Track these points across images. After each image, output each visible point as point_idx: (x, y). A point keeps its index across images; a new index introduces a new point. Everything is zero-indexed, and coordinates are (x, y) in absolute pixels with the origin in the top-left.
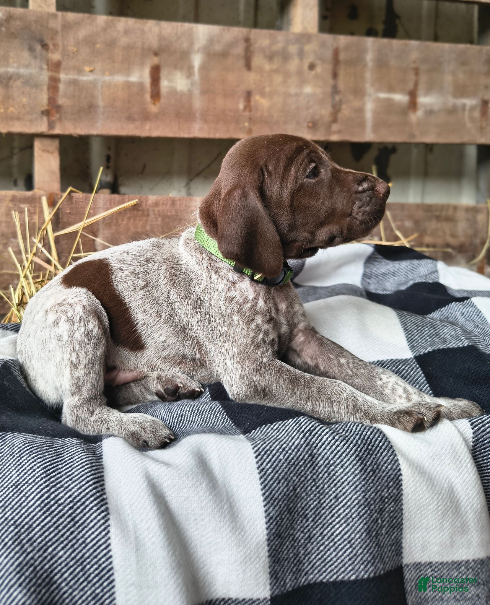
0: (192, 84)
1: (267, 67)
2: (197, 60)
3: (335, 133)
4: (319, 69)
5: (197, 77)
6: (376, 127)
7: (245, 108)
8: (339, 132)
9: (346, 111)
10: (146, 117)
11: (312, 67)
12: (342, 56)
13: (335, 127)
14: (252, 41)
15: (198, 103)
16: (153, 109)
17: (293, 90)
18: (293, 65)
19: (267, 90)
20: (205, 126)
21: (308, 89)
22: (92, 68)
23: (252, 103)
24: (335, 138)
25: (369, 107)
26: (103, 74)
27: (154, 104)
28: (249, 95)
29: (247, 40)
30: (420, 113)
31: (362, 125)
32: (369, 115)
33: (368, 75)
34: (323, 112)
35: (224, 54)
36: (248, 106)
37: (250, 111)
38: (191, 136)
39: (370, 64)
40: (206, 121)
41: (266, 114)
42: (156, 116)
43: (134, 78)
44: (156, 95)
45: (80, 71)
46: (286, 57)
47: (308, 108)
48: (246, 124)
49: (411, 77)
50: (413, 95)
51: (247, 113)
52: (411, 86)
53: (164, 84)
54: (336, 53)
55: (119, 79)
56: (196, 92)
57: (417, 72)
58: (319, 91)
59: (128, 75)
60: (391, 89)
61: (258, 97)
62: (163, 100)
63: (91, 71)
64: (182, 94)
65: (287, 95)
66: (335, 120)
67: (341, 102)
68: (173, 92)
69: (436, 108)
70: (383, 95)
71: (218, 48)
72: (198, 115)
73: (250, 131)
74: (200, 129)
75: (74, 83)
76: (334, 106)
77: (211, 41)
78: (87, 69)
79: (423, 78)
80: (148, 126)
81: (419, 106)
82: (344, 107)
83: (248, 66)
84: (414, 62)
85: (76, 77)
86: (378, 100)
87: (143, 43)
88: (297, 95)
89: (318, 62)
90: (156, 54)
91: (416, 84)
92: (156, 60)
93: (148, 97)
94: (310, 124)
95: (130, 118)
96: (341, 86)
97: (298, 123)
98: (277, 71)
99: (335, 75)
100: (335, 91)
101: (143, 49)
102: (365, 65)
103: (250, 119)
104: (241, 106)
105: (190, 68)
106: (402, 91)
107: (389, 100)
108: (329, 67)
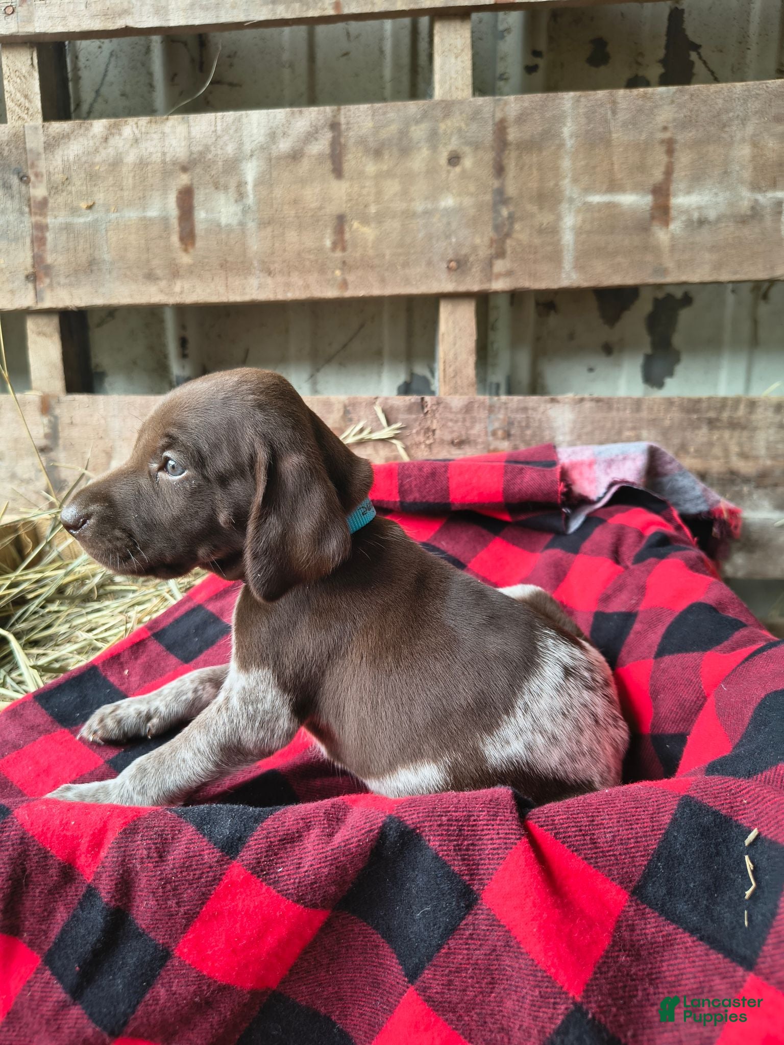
0: (245, 211)
1: (371, 168)
2: (251, 171)
3: (499, 276)
4: (468, 163)
5: (251, 199)
6: (583, 258)
7: (335, 245)
8: (509, 273)
9: (521, 234)
10: (175, 273)
11: (454, 159)
12: (513, 134)
13: (500, 266)
14: (343, 127)
15: (255, 244)
16: (185, 259)
17: (419, 206)
18: (419, 161)
19: (373, 209)
20: (269, 280)
21: (448, 201)
22: (90, 203)
23: (347, 236)
24: (499, 285)
25: (569, 221)
26: (108, 211)
27: (186, 250)
28: (341, 222)
29: (334, 126)
30: (676, 226)
31: (555, 257)
32: (568, 238)
33: (566, 164)
34: (478, 241)
35: (295, 156)
36: (340, 242)
37: (344, 249)
38: (247, 298)
39: (569, 143)
40: (270, 273)
41: (371, 252)
42: (191, 270)
43: (153, 212)
44: (188, 237)
45: (74, 211)
46: (405, 149)
47: (448, 237)
48: (338, 273)
49: (659, 157)
50: (661, 193)
51: (338, 254)
52: (658, 175)
53: (200, 215)
54: (501, 128)
55: (132, 214)
56: (251, 225)
57: (670, 147)
58: (468, 201)
59: (144, 209)
60: (613, 186)
61: (356, 224)
62: (199, 243)
63: (90, 207)
64: (229, 229)
65: (409, 215)
66: (501, 254)
67: (511, 218)
68: (216, 228)
69: (712, 215)
70: (596, 199)
71: (284, 146)
72: (256, 264)
73: (344, 284)
74: (260, 287)
75: (67, 228)
76: (497, 228)
77: (273, 136)
78: (83, 205)
79: (684, 159)
80: (178, 286)
81: (673, 213)
82: (517, 227)
83: (338, 172)
84: (665, 129)
85: (69, 220)
86: (588, 207)
87: (164, 154)
88: (426, 213)
89: (467, 149)
90: (185, 169)
91: (669, 172)
92: (184, 179)
93: (175, 239)
94: (453, 264)
95: (150, 277)
96: (511, 190)
97: (429, 263)
98: (389, 174)
99: (500, 170)
100: (501, 197)
101: (164, 162)
102: (561, 145)
103: (344, 263)
104: (328, 243)
105: (241, 185)
106: (637, 188)
107: (610, 205)
108: (488, 156)
